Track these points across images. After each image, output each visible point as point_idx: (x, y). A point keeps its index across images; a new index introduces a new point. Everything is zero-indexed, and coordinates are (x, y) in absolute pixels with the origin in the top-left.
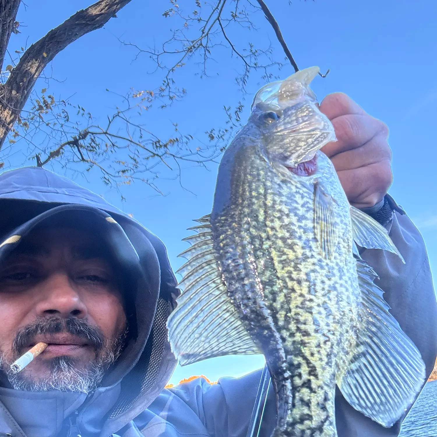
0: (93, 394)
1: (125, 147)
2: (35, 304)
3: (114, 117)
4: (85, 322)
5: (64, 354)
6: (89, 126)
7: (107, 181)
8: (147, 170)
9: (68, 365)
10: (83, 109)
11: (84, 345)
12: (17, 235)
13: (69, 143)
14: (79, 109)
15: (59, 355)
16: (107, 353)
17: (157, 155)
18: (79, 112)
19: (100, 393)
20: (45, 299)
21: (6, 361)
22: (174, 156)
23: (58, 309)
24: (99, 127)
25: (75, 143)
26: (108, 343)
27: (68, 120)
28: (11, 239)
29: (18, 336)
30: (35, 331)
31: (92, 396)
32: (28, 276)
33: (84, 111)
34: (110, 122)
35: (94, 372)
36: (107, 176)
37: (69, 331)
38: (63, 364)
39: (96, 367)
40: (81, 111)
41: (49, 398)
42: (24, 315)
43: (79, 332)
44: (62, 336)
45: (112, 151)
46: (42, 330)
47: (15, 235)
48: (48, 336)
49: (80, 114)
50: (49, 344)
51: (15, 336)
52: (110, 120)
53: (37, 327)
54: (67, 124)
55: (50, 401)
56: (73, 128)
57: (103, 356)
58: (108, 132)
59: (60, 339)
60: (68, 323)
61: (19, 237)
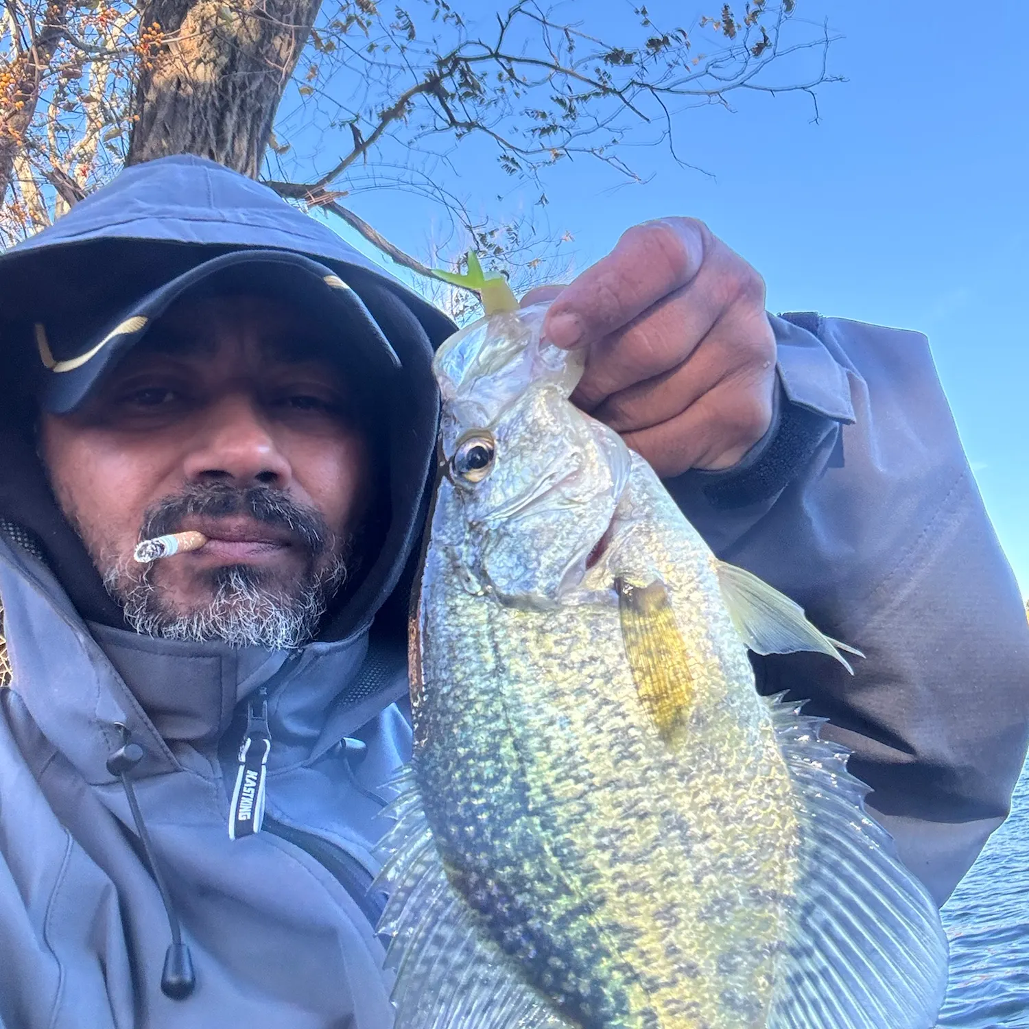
0: (301, 655)
1: (544, 81)
2: (182, 458)
3: (510, 17)
4: (287, 497)
5: (240, 561)
6: (462, 42)
7: (511, 165)
8: (599, 126)
9: (246, 582)
10: (444, 5)
11: (285, 544)
12: (141, 315)
13: (419, 89)
14: (436, 7)
15: (229, 563)
16: (332, 563)
17: (614, 91)
18: (437, 12)
19: (317, 655)
20: (203, 447)
21: (127, 574)
22: (652, 88)
23: (229, 470)
24: (481, 43)
25: (433, 86)
26: (333, 542)
27: (412, 35)
28: (129, 325)
29: (147, 518)
30: (182, 509)
31: (299, 657)
32: (169, 397)
33: (448, 8)
34: (503, 29)
35: (304, 601)
36: (510, 154)
37: (251, 513)
38: (236, 581)
39: (307, 590)
40: (443, 11)
41: (204, 655)
42: (162, 477)
43: (272, 517)
44: (236, 522)
45: (517, 94)
46: (196, 506)
47: (137, 315)
48: (209, 521)
49: (440, 18)
50: (209, 538)
51: (142, 519)
52: (504, 23)
53: (186, 502)
54: (413, 45)
55: (208, 661)
56: (428, 52)
57: (323, 570)
58: (501, 52)
59: (233, 530)
60: (249, 497)
61: (145, 320)
